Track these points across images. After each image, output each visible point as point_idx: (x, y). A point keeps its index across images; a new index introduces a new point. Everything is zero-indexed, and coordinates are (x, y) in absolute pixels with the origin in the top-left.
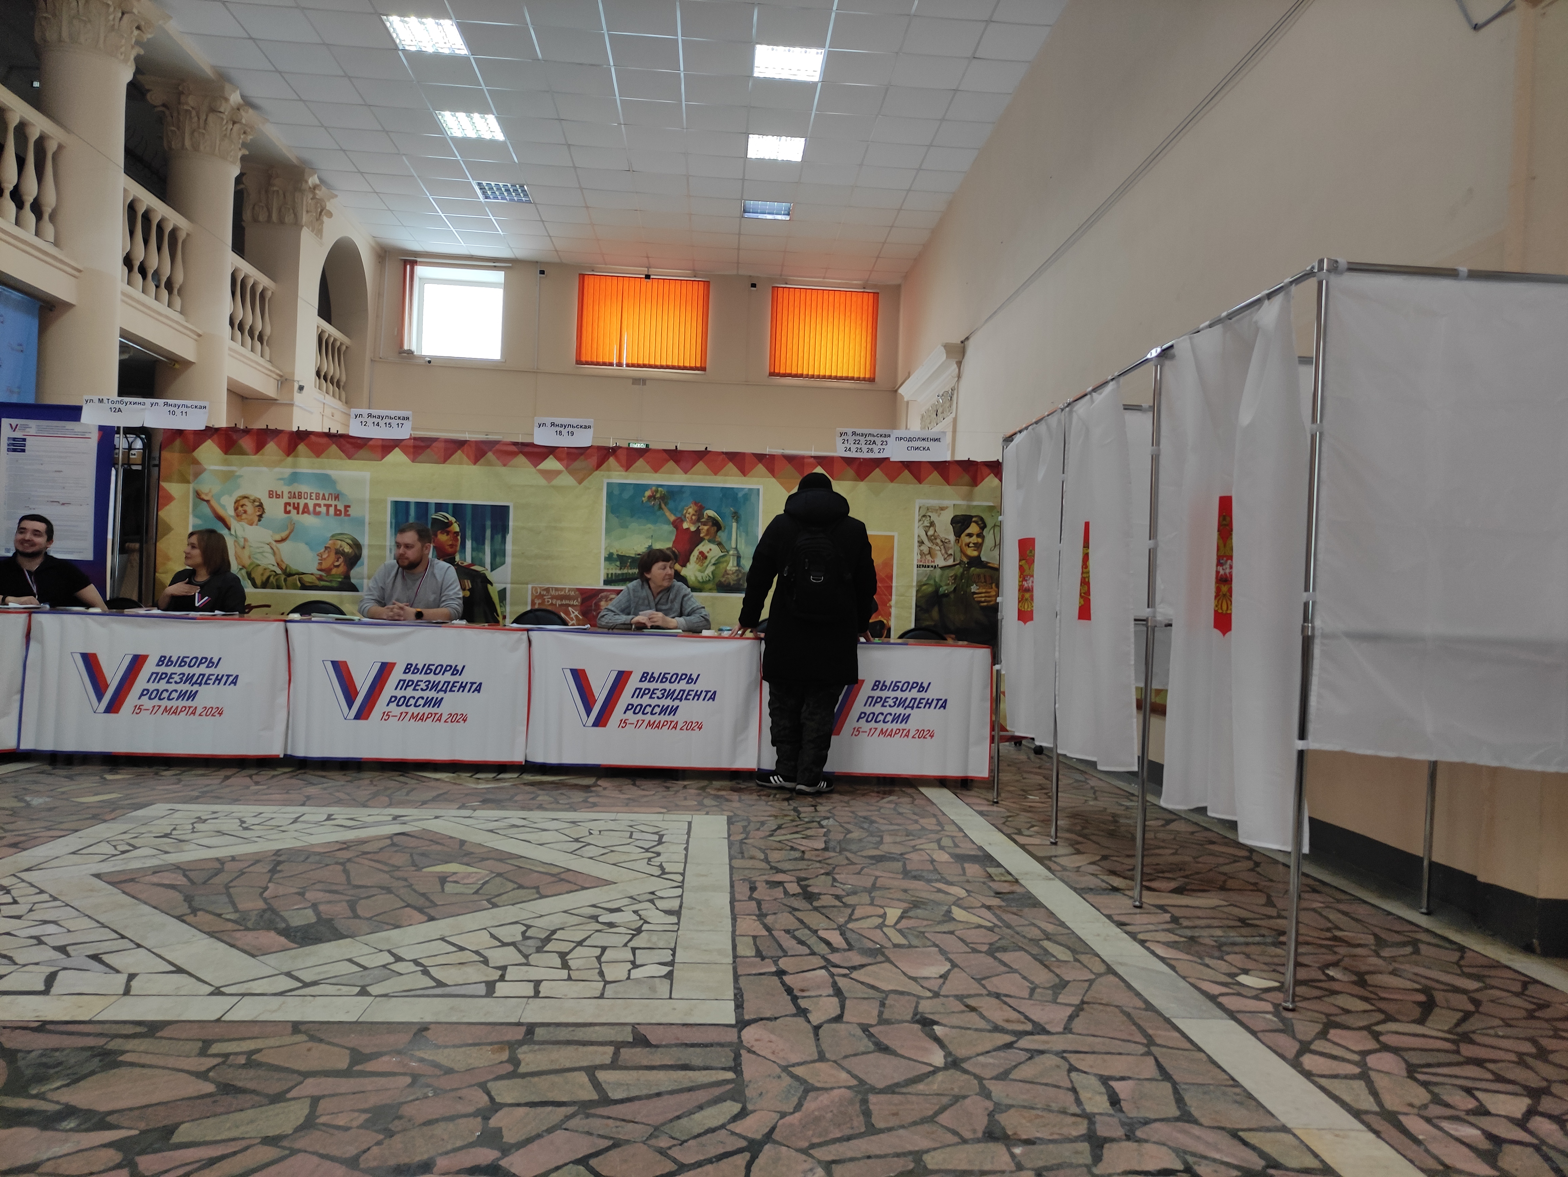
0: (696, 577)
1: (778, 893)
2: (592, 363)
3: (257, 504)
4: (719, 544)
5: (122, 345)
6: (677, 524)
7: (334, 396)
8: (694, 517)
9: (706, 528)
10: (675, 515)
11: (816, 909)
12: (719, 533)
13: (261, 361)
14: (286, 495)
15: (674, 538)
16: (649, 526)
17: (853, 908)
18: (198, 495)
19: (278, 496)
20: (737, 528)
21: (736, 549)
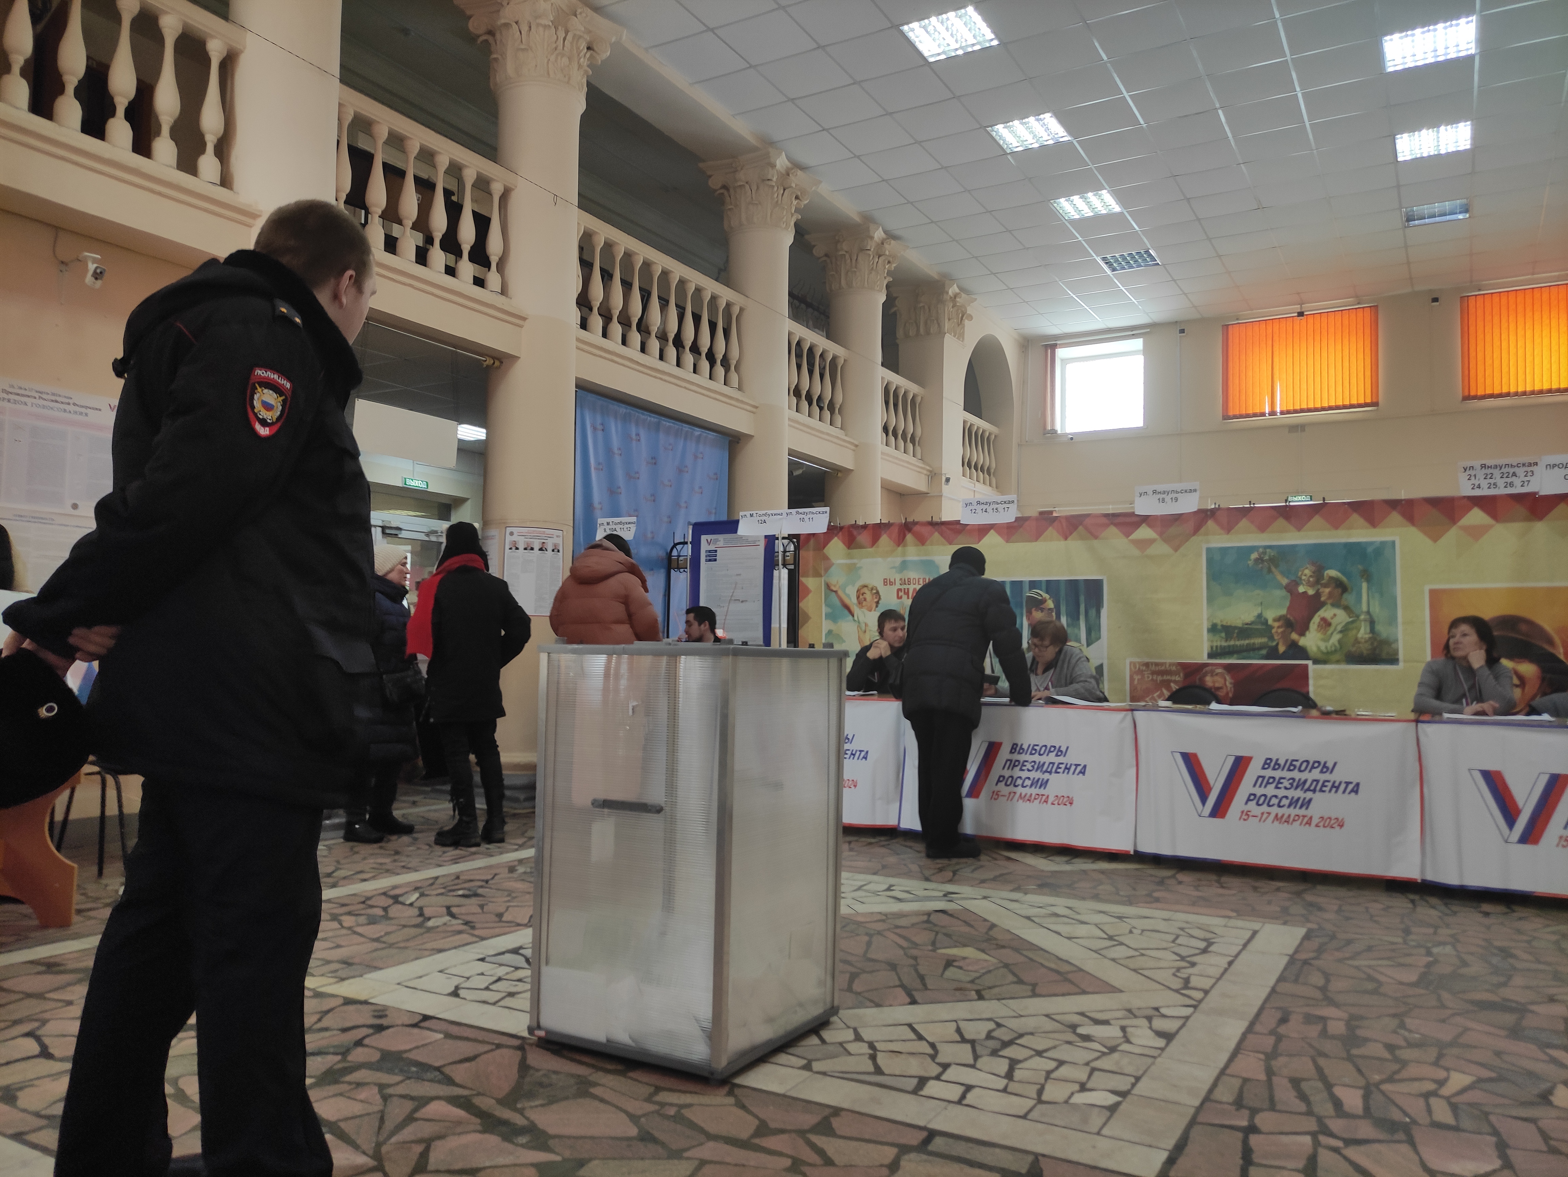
0: (1319, 648)
1: (1313, 1031)
2: (1241, 416)
3: (875, 591)
4: (1346, 608)
5: (791, 463)
6: (1291, 589)
7: (984, 483)
8: (1311, 579)
9: (1327, 590)
10: (1287, 578)
11: (1350, 1058)
12: (1345, 596)
13: (913, 460)
14: (898, 582)
15: (1288, 604)
16: (1257, 592)
17: (1404, 1064)
18: (828, 586)
19: (891, 583)
20: (1368, 589)
21: (1368, 613)
